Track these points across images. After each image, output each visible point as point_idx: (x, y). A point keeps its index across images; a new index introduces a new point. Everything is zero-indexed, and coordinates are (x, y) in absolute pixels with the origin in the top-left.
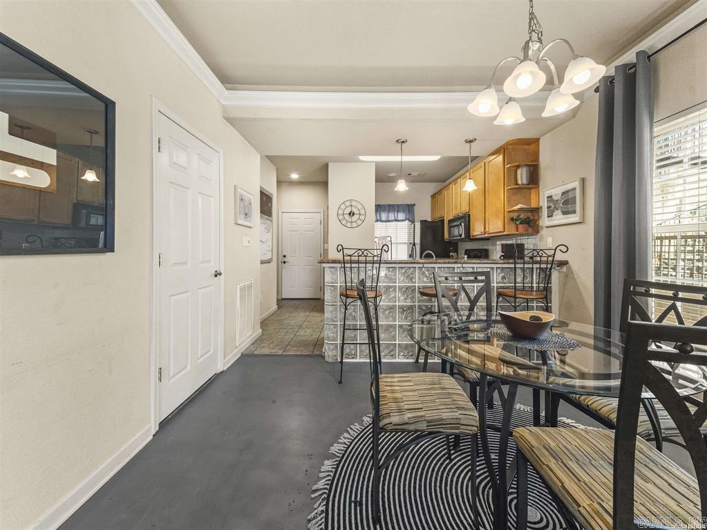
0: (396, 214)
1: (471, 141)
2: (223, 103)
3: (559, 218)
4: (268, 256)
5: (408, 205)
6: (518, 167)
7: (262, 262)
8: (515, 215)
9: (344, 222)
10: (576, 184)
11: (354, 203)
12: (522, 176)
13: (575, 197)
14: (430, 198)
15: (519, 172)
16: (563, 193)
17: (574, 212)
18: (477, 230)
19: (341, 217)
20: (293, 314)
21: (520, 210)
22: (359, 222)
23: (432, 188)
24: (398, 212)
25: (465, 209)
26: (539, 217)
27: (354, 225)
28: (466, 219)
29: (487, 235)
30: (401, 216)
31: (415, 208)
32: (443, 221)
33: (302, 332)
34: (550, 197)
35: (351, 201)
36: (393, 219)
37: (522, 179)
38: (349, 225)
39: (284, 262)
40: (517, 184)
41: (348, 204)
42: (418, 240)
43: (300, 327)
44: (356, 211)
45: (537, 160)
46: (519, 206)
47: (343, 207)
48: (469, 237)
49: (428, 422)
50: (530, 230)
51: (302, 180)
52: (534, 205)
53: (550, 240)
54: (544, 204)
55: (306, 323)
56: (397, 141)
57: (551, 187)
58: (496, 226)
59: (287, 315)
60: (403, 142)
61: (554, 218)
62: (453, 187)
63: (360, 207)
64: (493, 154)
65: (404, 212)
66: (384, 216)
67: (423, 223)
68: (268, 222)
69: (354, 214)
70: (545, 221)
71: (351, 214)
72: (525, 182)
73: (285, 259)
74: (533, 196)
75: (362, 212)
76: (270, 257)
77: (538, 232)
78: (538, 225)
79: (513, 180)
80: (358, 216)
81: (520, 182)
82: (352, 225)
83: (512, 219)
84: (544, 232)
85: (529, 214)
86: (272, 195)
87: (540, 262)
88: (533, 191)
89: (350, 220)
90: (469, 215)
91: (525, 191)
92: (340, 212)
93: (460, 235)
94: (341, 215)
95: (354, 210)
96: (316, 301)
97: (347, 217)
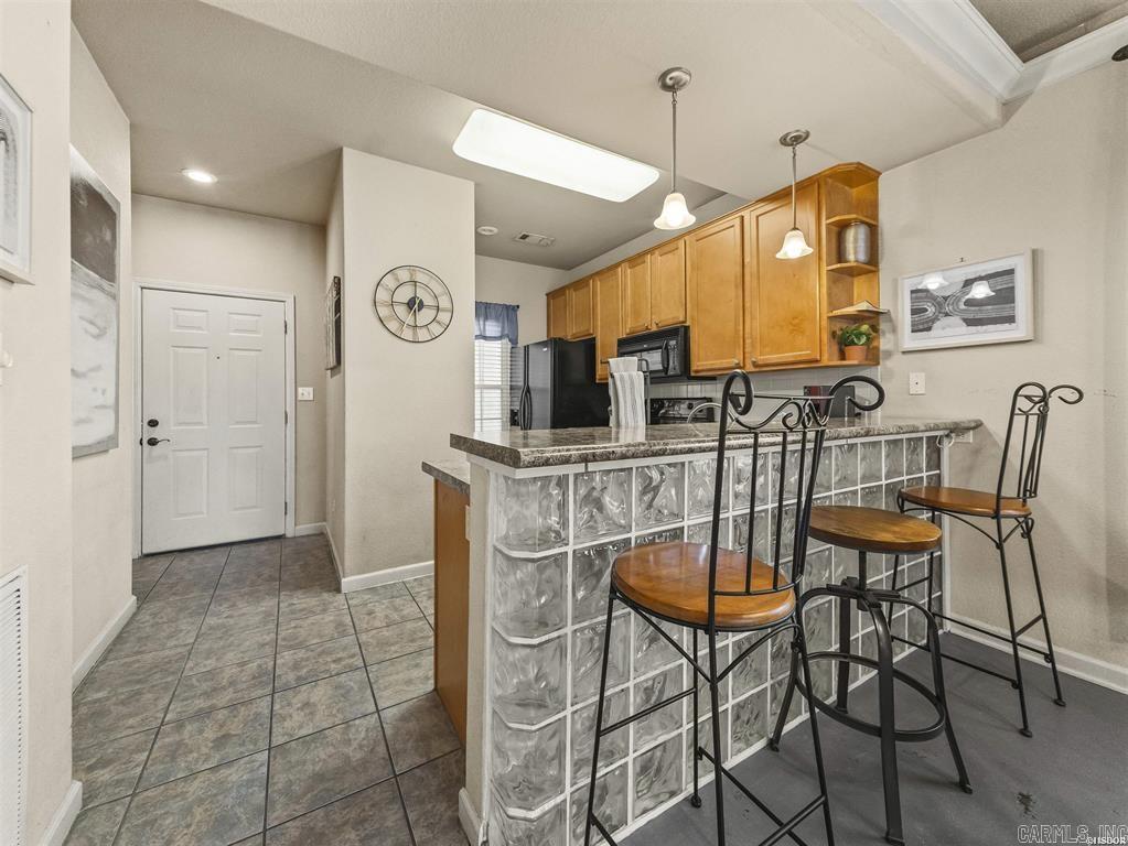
0: (481, 323)
1: (796, 140)
3: (950, 333)
4: (101, 428)
5: (507, 307)
7: (80, 453)
8: (841, 326)
9: (393, 326)
10: (1015, 263)
11: (420, 277)
12: (856, 245)
13: (1012, 289)
14: (545, 297)
15: (850, 234)
16: (969, 281)
17: (1011, 319)
19: (384, 312)
20: (212, 621)
21: (860, 314)
22: (435, 329)
23: (549, 278)
24: (485, 319)
25: (667, 316)
26: (881, 333)
27: (423, 334)
29: (752, 369)
30: (492, 328)
32: (590, 343)
33: (298, 717)
34: (919, 291)
35: (414, 269)
37: (856, 253)
39: (153, 442)
41: (404, 275)
43: (270, 681)
44: (428, 301)
45: (876, 217)
47: (389, 282)
48: (686, 374)
53: (917, 379)
54: (900, 304)
55: (286, 657)
57: (927, 271)
59: (187, 629)
61: (931, 333)
62: (626, 271)
63: (438, 289)
64: (780, 197)
65: (497, 319)
68: (96, 295)
69: (421, 305)
71: (413, 305)
72: (859, 257)
73: (156, 433)
74: (861, 290)
75: (444, 302)
76: (111, 431)
77: (878, 364)
78: (877, 348)
79: (835, 253)
80: (432, 313)
81: (851, 257)
82: (415, 334)
84: (897, 361)
86: (118, 203)
88: (858, 280)
89: (409, 320)
90: (687, 329)
91: (849, 279)
92: (383, 295)
93: (666, 369)
94: (384, 304)
95: (421, 294)
96: (275, 546)
97: (401, 311)
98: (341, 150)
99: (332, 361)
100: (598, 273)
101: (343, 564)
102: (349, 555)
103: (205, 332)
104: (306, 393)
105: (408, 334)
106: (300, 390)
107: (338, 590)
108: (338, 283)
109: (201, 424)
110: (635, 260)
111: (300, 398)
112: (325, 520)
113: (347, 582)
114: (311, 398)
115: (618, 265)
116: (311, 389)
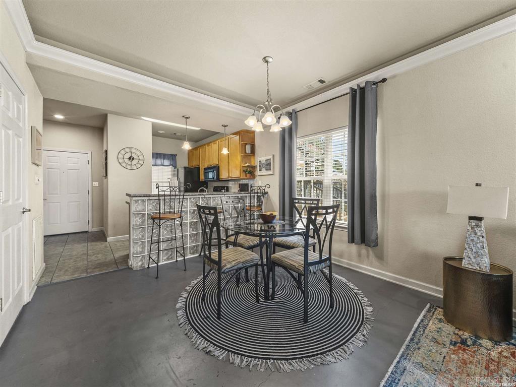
0: (162, 160)
1: (225, 126)
2: (28, 50)
3: (264, 172)
5: (172, 155)
8: (245, 169)
9: (124, 165)
10: (271, 157)
11: (133, 150)
12: (248, 149)
13: (270, 163)
15: (247, 146)
16: (266, 160)
17: (270, 169)
18: (224, 175)
19: (121, 161)
21: (248, 166)
22: (138, 166)
24: (164, 159)
25: (215, 162)
26: (255, 171)
27: (134, 167)
28: (217, 169)
29: (230, 179)
30: (166, 162)
31: (177, 157)
32: (198, 168)
34: (260, 161)
35: (131, 148)
36: (160, 164)
40: (246, 153)
41: (127, 150)
44: (135, 157)
45: (254, 142)
46: (248, 164)
47: (123, 152)
48: (218, 179)
49: (242, 262)
50: (252, 177)
51: (69, 122)
52: (253, 164)
53: (260, 182)
54: (257, 164)
56: (183, 116)
57: (261, 157)
58: (236, 173)
60: (187, 118)
61: (262, 171)
62: (206, 147)
63: (138, 153)
64: (234, 134)
65: (168, 159)
66: (159, 162)
69: (133, 159)
70: (258, 173)
71: (131, 159)
72: (249, 152)
74: (252, 159)
75: (141, 158)
77: (255, 178)
78: (255, 174)
79: (244, 151)
80: (137, 161)
81: (247, 152)
82: (131, 167)
83: (244, 171)
84: (257, 178)
85: (251, 169)
87: (257, 193)
88: (252, 157)
89: (130, 163)
90: (219, 166)
91: (250, 157)
92: (120, 156)
93: (213, 178)
94: (121, 158)
95: (133, 155)
96: (85, 234)
97: (127, 161)
98: (107, 114)
99: (105, 175)
100: (200, 146)
101: (107, 234)
102: (110, 231)
103: (59, 164)
104: (96, 184)
105: (129, 167)
106: (94, 183)
107: (106, 241)
108: (106, 152)
109: (57, 194)
110: (208, 144)
111: (93, 185)
112: (103, 226)
113: (109, 239)
114: (98, 186)
115: (204, 145)
116: (98, 183)
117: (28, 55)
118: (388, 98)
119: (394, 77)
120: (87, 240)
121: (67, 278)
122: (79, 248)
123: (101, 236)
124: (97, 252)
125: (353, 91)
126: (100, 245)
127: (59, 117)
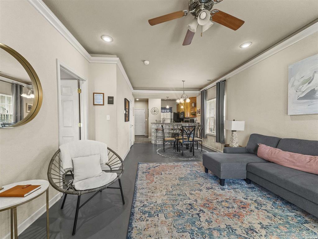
0: (166, 110)
6: (192, 103)
8: (192, 113)
10: (200, 108)
11: (155, 108)
12: (193, 105)
18: (186, 116)
25: (183, 111)
26: (196, 114)
27: (156, 114)
28: (184, 113)
30: (168, 111)
31: (172, 108)
32: (179, 113)
34: (198, 110)
36: (166, 112)
38: (154, 114)
40: (192, 107)
41: (154, 108)
42: (173, 118)
45: (196, 102)
46: (192, 111)
47: (152, 109)
48: (184, 118)
50: (195, 116)
51: (139, 100)
52: (195, 111)
58: (189, 115)
60: (168, 97)
63: (157, 109)
66: (163, 111)
67: (174, 113)
71: (155, 111)
83: (191, 114)
84: (197, 117)
85: (194, 113)
88: (195, 108)
92: (152, 111)
98: (148, 99)
99: (148, 117)
102: (149, 135)
113: (149, 137)
116: (146, 119)
117: (132, 93)
118: (229, 85)
119: (229, 78)
120: (144, 137)
121: (139, 143)
122: (142, 139)
123: (147, 137)
124: (145, 140)
125: (217, 83)
126: (147, 139)
127: (137, 100)
